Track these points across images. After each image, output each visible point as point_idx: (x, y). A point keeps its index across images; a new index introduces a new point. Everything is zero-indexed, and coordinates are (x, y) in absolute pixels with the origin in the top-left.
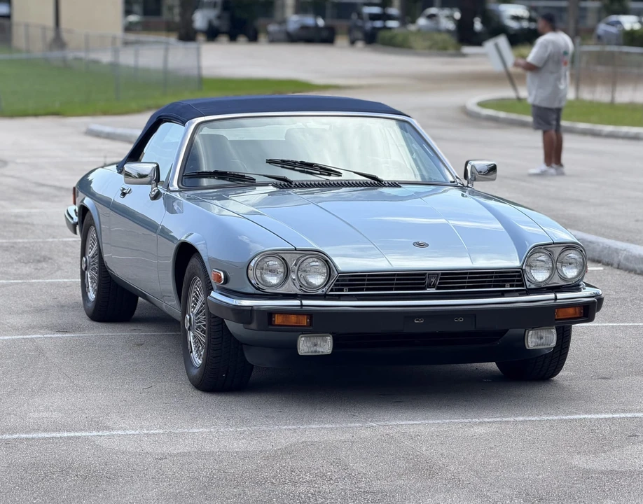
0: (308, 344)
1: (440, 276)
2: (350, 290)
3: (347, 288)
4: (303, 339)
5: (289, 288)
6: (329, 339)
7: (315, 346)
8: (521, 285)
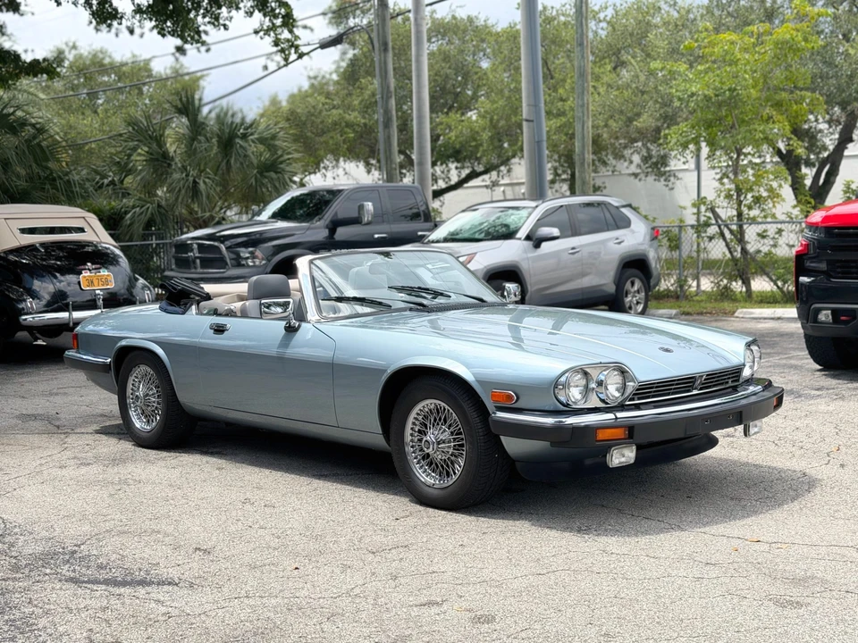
0: (618, 456)
1: (705, 377)
2: (639, 399)
3: (636, 397)
4: (615, 452)
5: (594, 402)
6: (634, 447)
7: (622, 456)
8: (738, 380)
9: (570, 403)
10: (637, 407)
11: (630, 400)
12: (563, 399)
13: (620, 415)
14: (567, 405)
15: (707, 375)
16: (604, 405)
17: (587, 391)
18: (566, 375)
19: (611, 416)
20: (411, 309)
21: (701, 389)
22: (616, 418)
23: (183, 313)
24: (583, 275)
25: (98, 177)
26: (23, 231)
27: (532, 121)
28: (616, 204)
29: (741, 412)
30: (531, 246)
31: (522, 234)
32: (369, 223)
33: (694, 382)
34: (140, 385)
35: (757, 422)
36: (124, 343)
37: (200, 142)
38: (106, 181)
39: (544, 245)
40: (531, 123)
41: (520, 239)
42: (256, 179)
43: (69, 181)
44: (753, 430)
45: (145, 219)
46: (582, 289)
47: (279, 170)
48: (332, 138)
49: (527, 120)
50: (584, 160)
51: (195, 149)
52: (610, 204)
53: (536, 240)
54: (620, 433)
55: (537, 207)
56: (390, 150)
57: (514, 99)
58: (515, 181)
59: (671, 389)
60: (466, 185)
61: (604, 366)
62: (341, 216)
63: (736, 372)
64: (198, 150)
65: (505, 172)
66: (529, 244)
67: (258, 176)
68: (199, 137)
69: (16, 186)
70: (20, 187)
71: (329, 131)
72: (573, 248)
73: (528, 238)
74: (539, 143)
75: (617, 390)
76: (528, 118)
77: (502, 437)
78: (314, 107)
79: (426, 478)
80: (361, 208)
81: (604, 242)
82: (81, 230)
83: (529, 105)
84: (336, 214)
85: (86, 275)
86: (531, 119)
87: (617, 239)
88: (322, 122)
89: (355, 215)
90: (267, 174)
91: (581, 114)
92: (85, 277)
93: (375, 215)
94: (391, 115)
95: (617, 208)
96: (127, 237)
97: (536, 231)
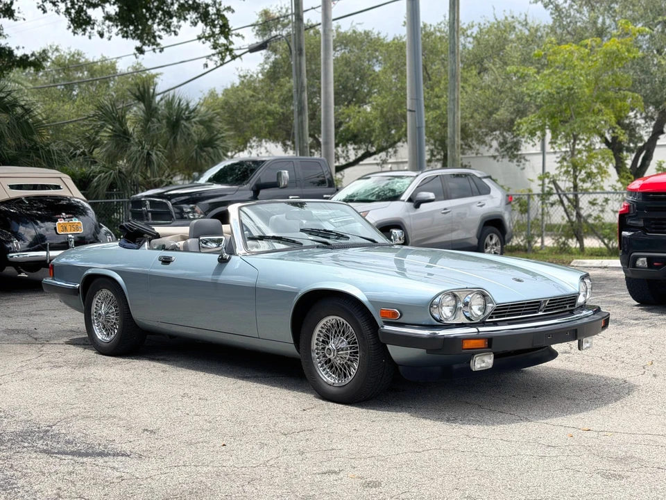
0: (479, 361)
1: (548, 302)
2: (497, 317)
3: (494, 316)
4: (477, 358)
5: (461, 319)
6: (492, 356)
7: (483, 362)
8: (574, 306)
9: (442, 319)
10: (495, 324)
11: (489, 318)
12: (437, 316)
13: (481, 329)
14: (440, 321)
15: (550, 300)
16: (468, 321)
17: (455, 310)
18: (440, 297)
19: (474, 330)
20: (318, 247)
21: (545, 311)
22: (479, 332)
23: (138, 248)
24: (453, 230)
25: (72, 149)
26: (12, 187)
27: (414, 111)
28: (479, 176)
29: (576, 330)
30: (412, 206)
31: (405, 197)
32: (285, 187)
33: (540, 306)
34: (102, 305)
35: (588, 339)
36: (90, 272)
37: (153, 122)
38: (78, 152)
39: (423, 206)
40: (414, 113)
41: (403, 201)
42: (196, 152)
43: (49, 151)
44: (585, 345)
45: (107, 182)
46: (451, 241)
47: (215, 146)
48: (256, 122)
49: (410, 111)
50: (454, 142)
51: (149, 128)
52: (474, 175)
53: (416, 202)
54: (481, 343)
55: (417, 176)
56: (302, 132)
57: (399, 96)
58: (400, 160)
59: (521, 310)
60: (361, 163)
61: (469, 290)
62: (263, 181)
63: (572, 299)
64: (152, 129)
65: (392, 153)
66: (410, 205)
67: (198, 150)
68: (153, 119)
69: (7, 154)
70: (10, 155)
71: (255, 118)
72: (445, 209)
73: (410, 200)
74: (419, 128)
75: (479, 309)
76: (411, 109)
77: (388, 346)
78: (243, 98)
79: (328, 378)
80: (279, 175)
81: (468, 205)
82: (58, 187)
83: (412, 99)
84: (259, 179)
85: (61, 222)
86: (414, 109)
87: (479, 203)
88: (249, 111)
89: (275, 180)
90: (205, 149)
91: (452, 107)
92: (60, 224)
93: (290, 182)
94: (304, 105)
95: (480, 178)
96: (94, 196)
97: (416, 195)
